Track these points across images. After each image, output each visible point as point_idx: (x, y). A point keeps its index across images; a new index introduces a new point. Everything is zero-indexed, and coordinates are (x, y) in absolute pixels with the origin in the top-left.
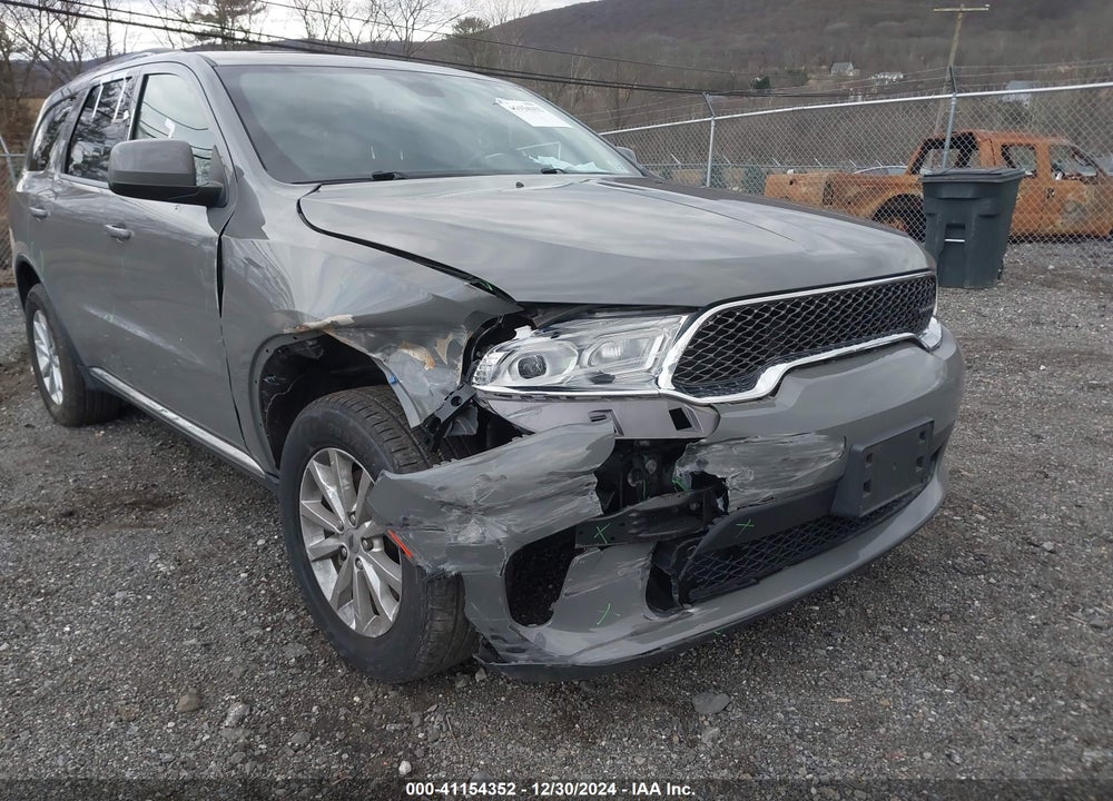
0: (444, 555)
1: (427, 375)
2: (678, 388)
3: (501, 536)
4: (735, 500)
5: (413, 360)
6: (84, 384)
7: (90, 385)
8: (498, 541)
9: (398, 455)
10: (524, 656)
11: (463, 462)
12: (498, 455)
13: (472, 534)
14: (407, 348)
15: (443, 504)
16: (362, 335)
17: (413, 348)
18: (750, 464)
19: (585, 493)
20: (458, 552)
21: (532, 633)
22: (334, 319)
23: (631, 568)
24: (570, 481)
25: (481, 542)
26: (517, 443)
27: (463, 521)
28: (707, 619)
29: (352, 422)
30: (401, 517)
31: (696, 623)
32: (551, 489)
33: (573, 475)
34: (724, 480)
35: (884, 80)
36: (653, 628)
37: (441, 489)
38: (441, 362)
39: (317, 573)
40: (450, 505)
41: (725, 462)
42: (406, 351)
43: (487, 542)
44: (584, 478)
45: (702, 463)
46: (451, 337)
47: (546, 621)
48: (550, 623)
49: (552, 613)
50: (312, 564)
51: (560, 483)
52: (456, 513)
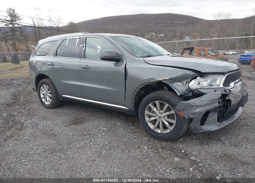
0: (191, 114)
1: (181, 87)
2: (223, 86)
3: (203, 110)
4: (232, 103)
5: (178, 85)
6: (59, 98)
7: (61, 99)
8: (203, 111)
9: (176, 100)
10: (201, 131)
11: (196, 99)
12: (203, 97)
13: (198, 110)
14: (177, 83)
15: (193, 106)
16: (169, 81)
17: (178, 83)
18: (234, 97)
19: (216, 103)
20: (194, 114)
21: (202, 127)
22: (165, 78)
23: (215, 116)
24: (215, 101)
25: (200, 111)
26: (205, 95)
27: (196, 108)
28: (227, 123)
29: (165, 96)
30: (183, 109)
31: (225, 124)
32: (212, 102)
33: (215, 100)
34: (231, 100)
35: (161, 36)
36: (219, 125)
37: (193, 103)
38: (184, 84)
39: (148, 124)
40: (194, 106)
41: (232, 97)
42: (176, 83)
43: (201, 111)
44: (217, 100)
45: (229, 97)
46: (187, 80)
47: (204, 125)
48: (205, 125)
49: (205, 123)
50: (147, 123)
51: (213, 101)
52: (195, 107)
